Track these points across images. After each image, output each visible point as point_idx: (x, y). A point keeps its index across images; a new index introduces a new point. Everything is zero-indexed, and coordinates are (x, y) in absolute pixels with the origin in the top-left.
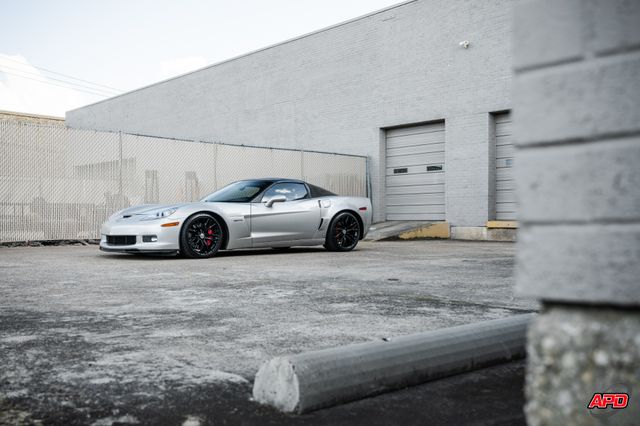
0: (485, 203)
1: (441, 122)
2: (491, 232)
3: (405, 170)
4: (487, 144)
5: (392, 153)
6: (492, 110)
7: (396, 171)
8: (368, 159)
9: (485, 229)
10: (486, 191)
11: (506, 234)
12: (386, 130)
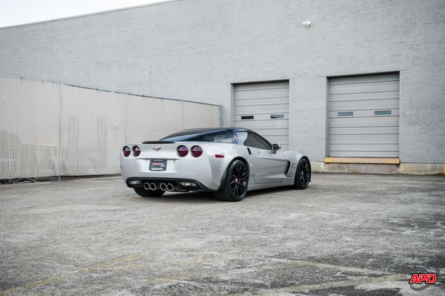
0: (323, 144)
1: (287, 81)
2: (327, 165)
3: (251, 117)
4: (325, 100)
5: (239, 103)
6: (329, 75)
7: (243, 118)
8: (221, 108)
9: (323, 164)
10: (324, 135)
11: (339, 168)
12: (235, 85)
